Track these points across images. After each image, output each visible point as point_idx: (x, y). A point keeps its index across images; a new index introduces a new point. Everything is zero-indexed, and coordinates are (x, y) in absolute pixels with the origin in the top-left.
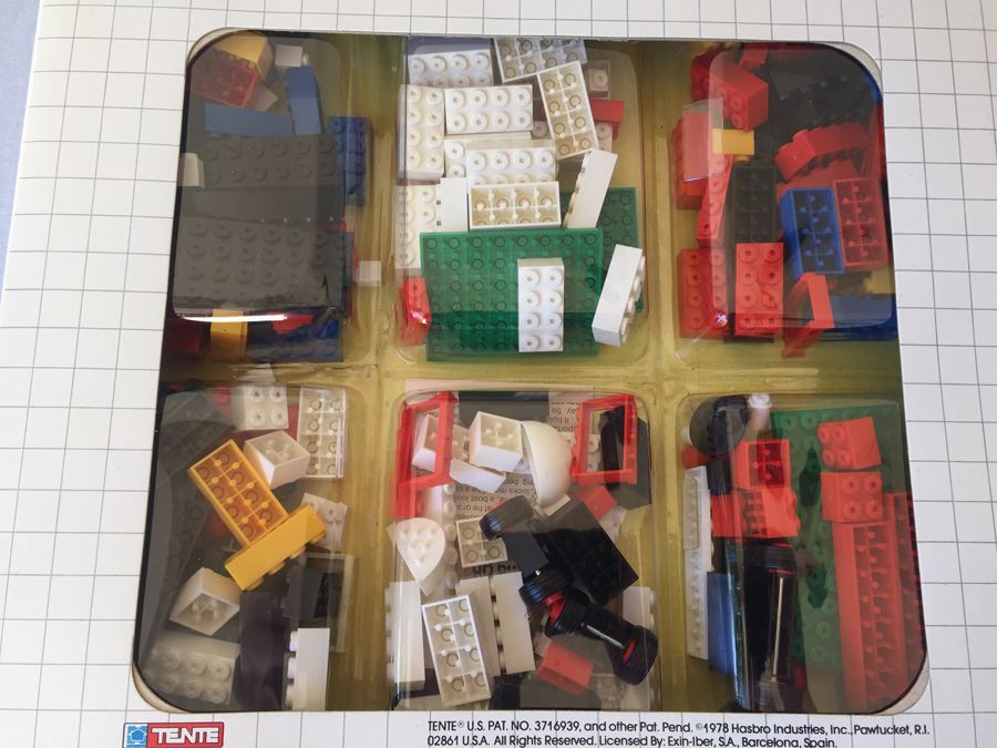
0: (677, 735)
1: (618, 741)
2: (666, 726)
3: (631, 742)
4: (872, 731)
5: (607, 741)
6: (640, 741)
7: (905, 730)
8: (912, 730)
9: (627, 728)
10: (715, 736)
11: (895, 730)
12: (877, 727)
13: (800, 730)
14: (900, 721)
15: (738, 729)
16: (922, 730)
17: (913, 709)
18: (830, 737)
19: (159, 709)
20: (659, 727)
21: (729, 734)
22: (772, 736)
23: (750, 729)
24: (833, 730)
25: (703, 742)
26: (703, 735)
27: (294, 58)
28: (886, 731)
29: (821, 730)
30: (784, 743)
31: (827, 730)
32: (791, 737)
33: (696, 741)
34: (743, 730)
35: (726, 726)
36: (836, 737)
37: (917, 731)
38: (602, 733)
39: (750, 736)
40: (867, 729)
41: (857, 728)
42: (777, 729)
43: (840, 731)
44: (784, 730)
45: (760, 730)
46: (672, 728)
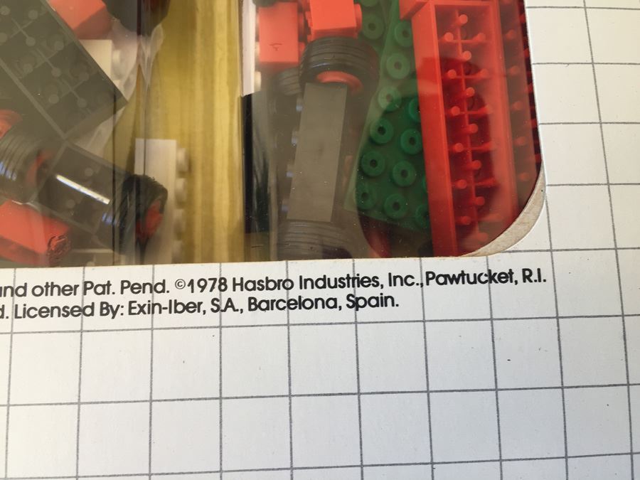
0: (143, 298)
1: (45, 312)
2: (125, 285)
3: (67, 312)
4: (453, 279)
5: (26, 313)
6: (82, 310)
7: (507, 277)
8: (518, 276)
9: (62, 291)
10: (205, 297)
11: (491, 277)
12: (462, 274)
13: (341, 283)
14: (499, 264)
15: (243, 285)
16: (535, 277)
17: (520, 245)
18: (388, 291)
20: (116, 287)
21: (229, 293)
22: (295, 293)
23: (261, 285)
24: (392, 280)
25: (186, 308)
26: (185, 296)
28: (477, 279)
29: (374, 281)
30: (314, 304)
31: (384, 280)
32: (326, 293)
33: (174, 307)
34: (250, 286)
35: (223, 282)
36: (397, 291)
37: (526, 278)
38: (20, 301)
39: (260, 295)
40: (446, 276)
41: (430, 276)
42: (303, 283)
43: (404, 281)
44: (314, 284)
45: (278, 284)
46: (136, 288)
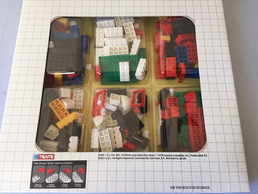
0: (152, 157)
1: (139, 158)
2: (149, 155)
3: (142, 158)
4: (194, 156)
5: (137, 158)
6: (144, 158)
7: (202, 156)
8: (203, 156)
9: (141, 155)
10: (160, 157)
11: (200, 156)
12: (196, 155)
13: (179, 156)
14: (201, 154)
15: (165, 155)
16: (206, 156)
17: (204, 151)
18: (185, 157)
19: (41, 151)
20: (148, 155)
21: (163, 157)
22: (172, 157)
23: (168, 156)
24: (186, 156)
25: (158, 158)
26: (157, 157)
27: (73, 23)
28: (198, 156)
29: (183, 156)
30: (175, 159)
31: (185, 155)
32: (177, 157)
33: (156, 158)
35: (162, 155)
36: (186, 157)
37: (205, 156)
38: (136, 157)
39: (168, 157)
40: (193, 155)
41: (191, 155)
42: (174, 155)
43: (188, 156)
44: (175, 156)
45: (170, 156)
46: (151, 155)
